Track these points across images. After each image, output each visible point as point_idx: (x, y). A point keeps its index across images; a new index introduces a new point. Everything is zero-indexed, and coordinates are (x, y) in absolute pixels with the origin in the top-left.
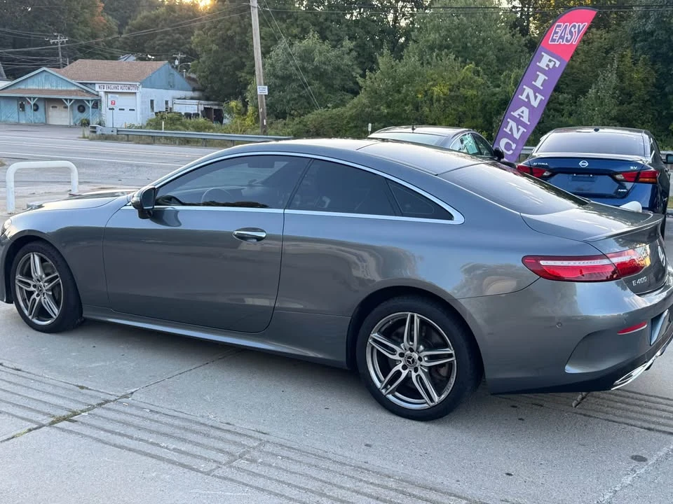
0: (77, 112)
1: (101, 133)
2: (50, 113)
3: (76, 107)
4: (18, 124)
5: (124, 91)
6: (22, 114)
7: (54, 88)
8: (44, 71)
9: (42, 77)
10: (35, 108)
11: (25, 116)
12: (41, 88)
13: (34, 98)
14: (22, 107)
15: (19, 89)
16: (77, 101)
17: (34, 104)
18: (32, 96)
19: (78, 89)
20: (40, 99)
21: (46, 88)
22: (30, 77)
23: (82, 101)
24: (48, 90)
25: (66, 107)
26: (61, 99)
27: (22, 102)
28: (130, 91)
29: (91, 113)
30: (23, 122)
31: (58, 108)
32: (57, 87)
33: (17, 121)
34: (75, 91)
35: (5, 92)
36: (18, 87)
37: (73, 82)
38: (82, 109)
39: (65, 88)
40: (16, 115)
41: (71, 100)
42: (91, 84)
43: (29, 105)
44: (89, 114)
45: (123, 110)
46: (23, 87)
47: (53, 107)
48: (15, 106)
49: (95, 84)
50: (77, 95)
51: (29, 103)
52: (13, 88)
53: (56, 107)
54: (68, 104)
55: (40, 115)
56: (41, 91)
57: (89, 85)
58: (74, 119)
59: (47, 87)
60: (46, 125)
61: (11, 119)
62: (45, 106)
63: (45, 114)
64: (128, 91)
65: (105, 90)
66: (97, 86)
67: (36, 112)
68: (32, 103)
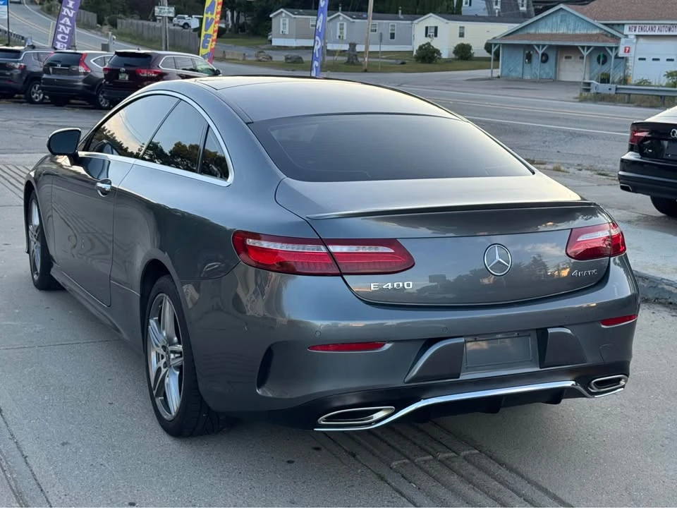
0: (595, 63)
1: (595, 91)
2: (562, 67)
3: (595, 58)
4: (521, 80)
5: (662, 33)
6: (527, 67)
7: (570, 32)
8: (561, 9)
9: (557, 19)
10: (544, 58)
11: (531, 69)
12: (554, 32)
13: (544, 46)
14: (529, 57)
15: (528, 33)
16: (597, 48)
17: (543, 55)
18: (541, 43)
19: (601, 32)
20: (551, 47)
21: (561, 32)
22: (543, 18)
23: (603, 48)
24: (563, 35)
25: (582, 58)
26: (577, 47)
27: (528, 52)
28: (671, 33)
29: (612, 66)
30: (527, 77)
31: (573, 58)
32: (574, 30)
33: (520, 76)
34: (596, 35)
35: (509, 39)
36: (526, 31)
37: (596, 22)
38: (604, 59)
39: (584, 32)
40: (520, 69)
41: (589, 48)
42: (618, 25)
43: (537, 56)
44: (610, 68)
45: (644, 59)
46: (532, 31)
47: (566, 58)
48: (520, 56)
49: (623, 24)
50: (597, 41)
51: (537, 52)
52: (520, 33)
53: (570, 57)
54: (585, 53)
55: (548, 68)
56: (552, 36)
57: (616, 27)
58: (591, 73)
59: (562, 30)
60: (555, 81)
61: (514, 74)
62: (557, 55)
63: (556, 67)
64: (668, 33)
65: (637, 33)
66: (626, 27)
67: (543, 64)
68: (540, 52)
